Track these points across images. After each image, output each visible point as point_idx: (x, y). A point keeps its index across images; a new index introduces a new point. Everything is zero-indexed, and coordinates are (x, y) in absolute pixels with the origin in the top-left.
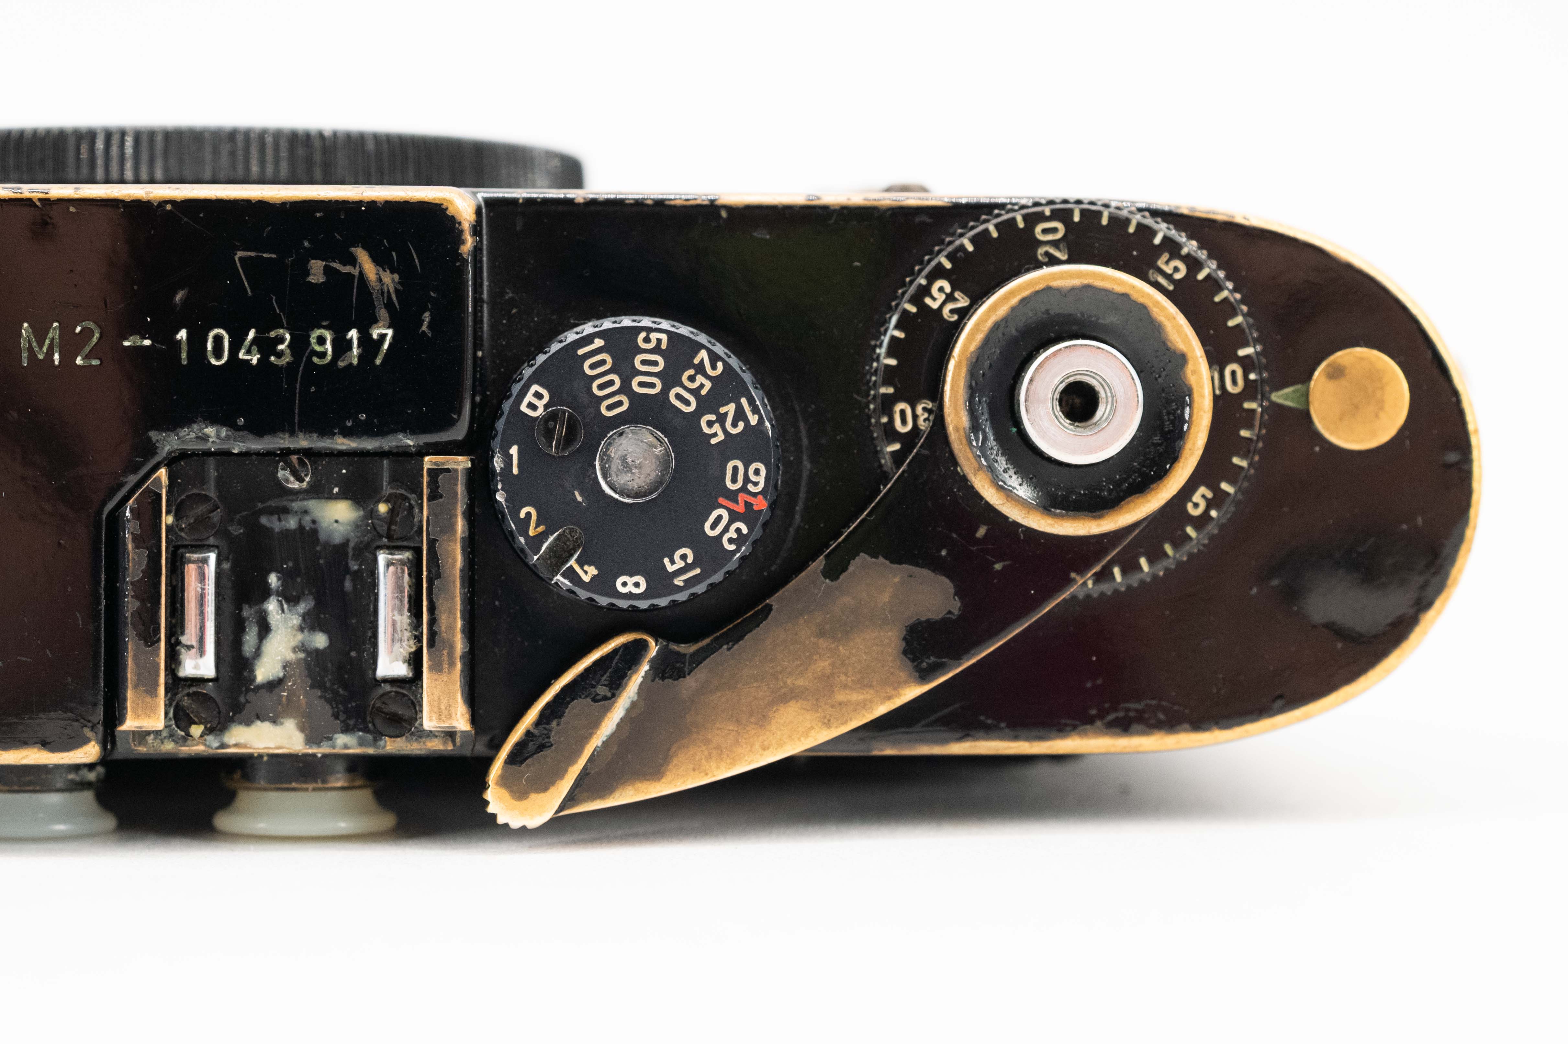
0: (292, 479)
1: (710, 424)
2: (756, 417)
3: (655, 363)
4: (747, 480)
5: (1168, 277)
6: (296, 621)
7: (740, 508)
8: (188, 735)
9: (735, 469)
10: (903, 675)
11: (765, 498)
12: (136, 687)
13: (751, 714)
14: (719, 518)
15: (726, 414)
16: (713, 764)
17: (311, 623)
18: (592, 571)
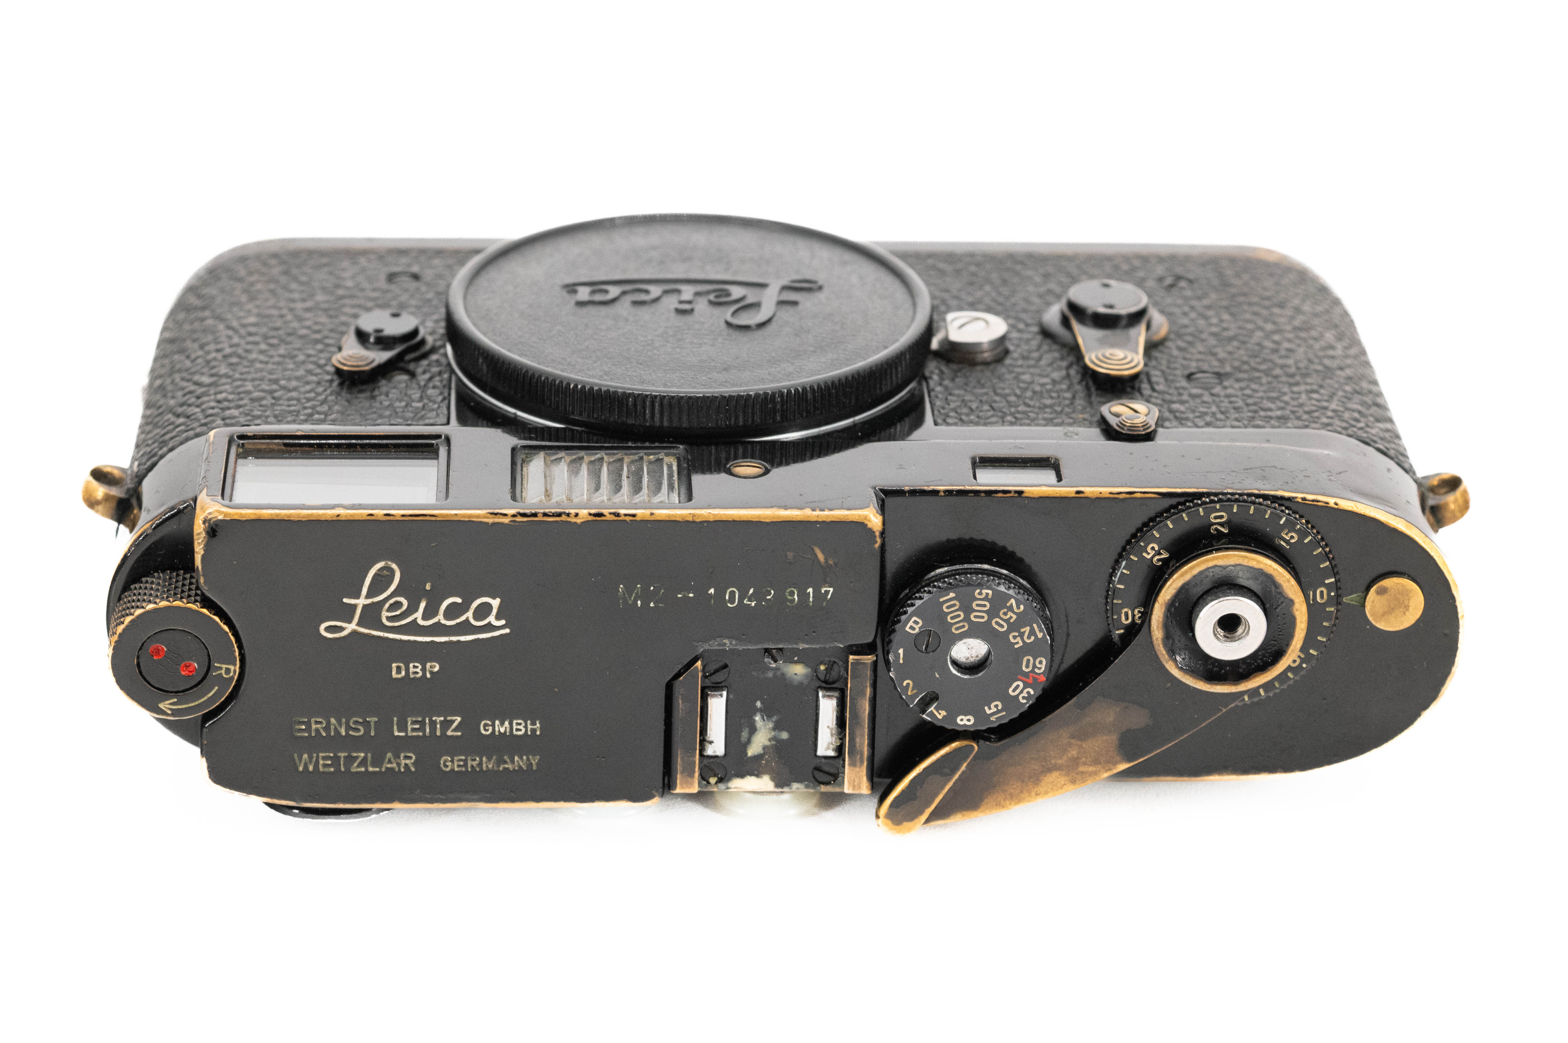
0: (772, 662)
1: (1015, 637)
2: (1042, 634)
3: (985, 606)
4: (1034, 666)
5: (1287, 542)
6: (771, 725)
7: (1030, 680)
8: (708, 783)
9: (1028, 661)
10: (1118, 758)
11: (1044, 675)
12: (682, 773)
13: (1030, 777)
14: (1018, 686)
15: (1025, 632)
16: (1007, 802)
17: (779, 726)
18: (944, 713)
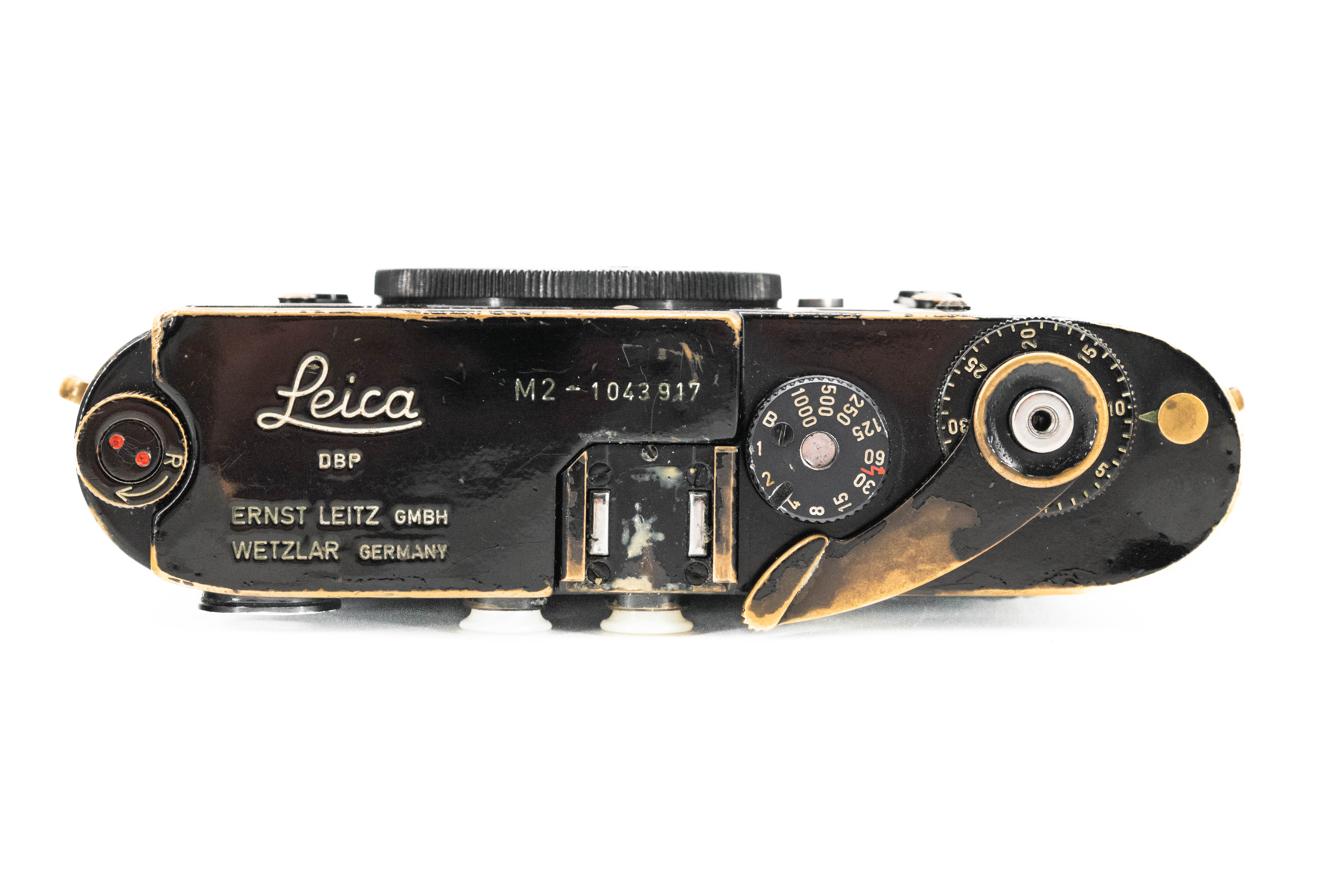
0: (648, 457)
1: (857, 431)
2: (880, 428)
3: (830, 401)
4: (875, 459)
5: (1088, 357)
6: (648, 527)
7: (872, 473)
8: (594, 583)
9: (870, 454)
10: (951, 557)
11: (884, 468)
12: (571, 560)
13: (875, 575)
14: (861, 478)
15: (865, 426)
16: (856, 600)
17: (655, 528)
18: (798, 504)
